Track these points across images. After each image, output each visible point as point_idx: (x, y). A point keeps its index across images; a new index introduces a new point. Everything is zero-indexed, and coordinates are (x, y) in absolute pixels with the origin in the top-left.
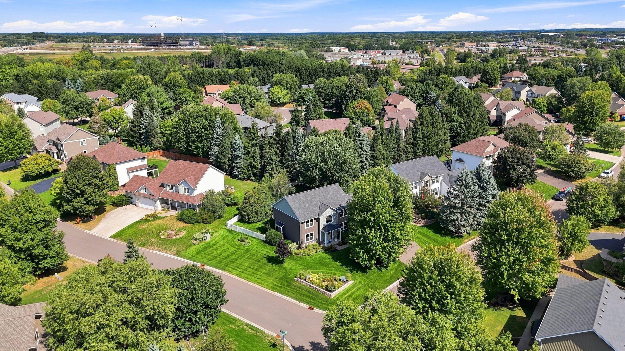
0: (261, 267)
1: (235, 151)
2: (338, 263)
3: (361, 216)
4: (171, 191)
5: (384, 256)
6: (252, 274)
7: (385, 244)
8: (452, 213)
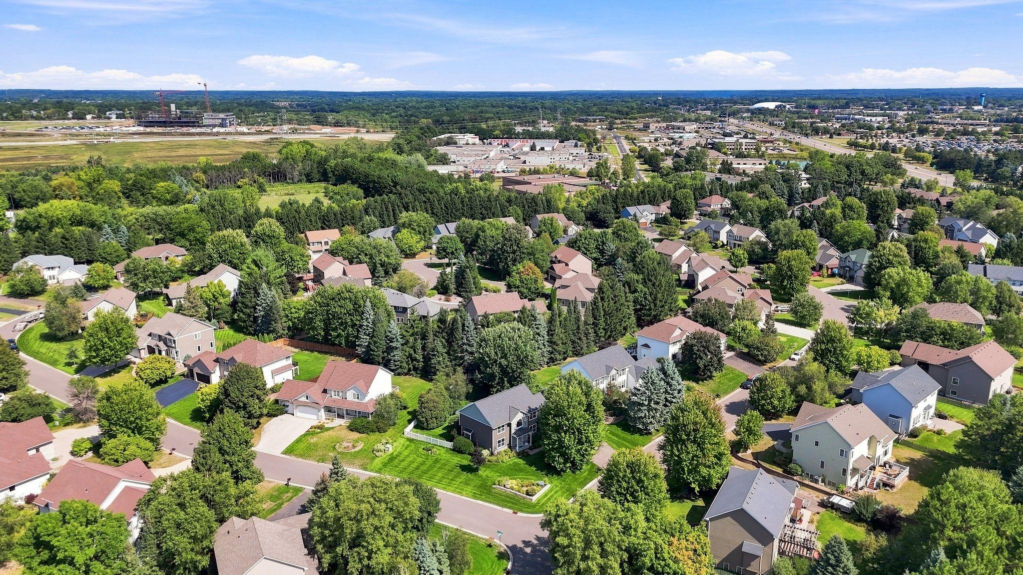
0: (456, 477)
1: (391, 342)
2: (534, 468)
3: (556, 421)
4: (337, 397)
5: (578, 458)
6: (449, 484)
7: (579, 447)
8: (639, 410)
